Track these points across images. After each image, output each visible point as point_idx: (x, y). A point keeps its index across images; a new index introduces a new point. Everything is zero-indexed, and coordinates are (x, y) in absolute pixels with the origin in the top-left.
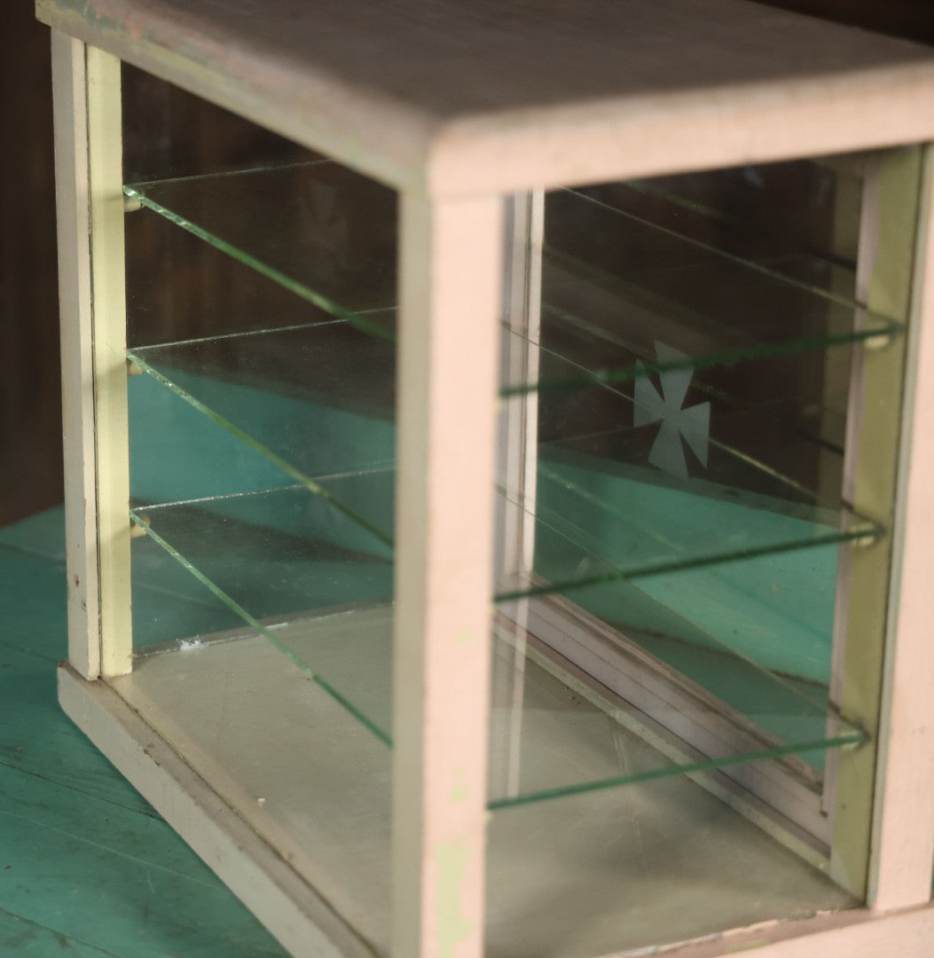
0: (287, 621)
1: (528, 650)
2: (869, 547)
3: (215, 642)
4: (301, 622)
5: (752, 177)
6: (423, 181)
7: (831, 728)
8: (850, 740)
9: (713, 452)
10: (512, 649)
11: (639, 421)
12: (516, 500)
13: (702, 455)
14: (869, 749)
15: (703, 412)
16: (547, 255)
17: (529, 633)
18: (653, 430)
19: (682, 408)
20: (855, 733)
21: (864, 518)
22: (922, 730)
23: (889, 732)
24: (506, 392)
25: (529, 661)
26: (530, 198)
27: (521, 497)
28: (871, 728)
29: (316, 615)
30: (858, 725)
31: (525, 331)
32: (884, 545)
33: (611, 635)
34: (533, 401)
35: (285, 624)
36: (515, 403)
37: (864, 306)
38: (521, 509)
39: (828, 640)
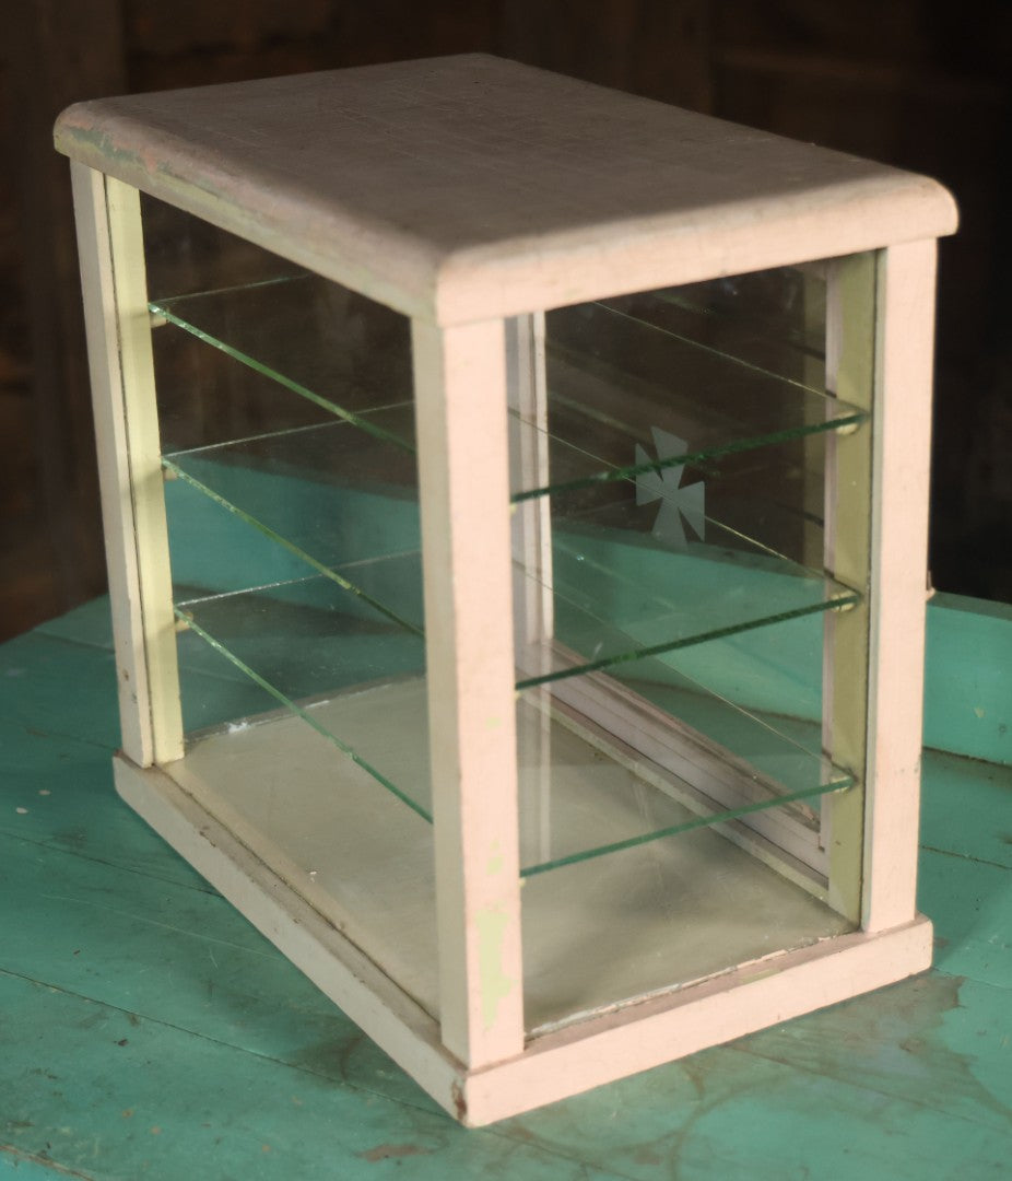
0: (329, 698)
1: (552, 712)
2: (850, 611)
3: (260, 723)
4: (341, 699)
5: (728, 287)
6: (433, 311)
7: (826, 775)
8: (841, 785)
9: (710, 528)
10: (538, 712)
11: (642, 500)
12: (534, 575)
13: (700, 530)
14: (858, 790)
15: (698, 490)
16: (549, 349)
17: (553, 696)
18: (656, 506)
19: (680, 487)
20: (845, 778)
21: (846, 587)
22: (903, 771)
23: (874, 774)
24: (518, 497)
25: (554, 722)
26: (531, 317)
27: (539, 571)
28: (859, 774)
29: (354, 692)
30: (848, 771)
31: (534, 418)
32: (863, 607)
33: (625, 693)
34: (545, 501)
35: (326, 702)
36: (529, 504)
37: (834, 395)
38: (540, 583)
39: (819, 692)
